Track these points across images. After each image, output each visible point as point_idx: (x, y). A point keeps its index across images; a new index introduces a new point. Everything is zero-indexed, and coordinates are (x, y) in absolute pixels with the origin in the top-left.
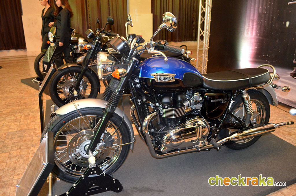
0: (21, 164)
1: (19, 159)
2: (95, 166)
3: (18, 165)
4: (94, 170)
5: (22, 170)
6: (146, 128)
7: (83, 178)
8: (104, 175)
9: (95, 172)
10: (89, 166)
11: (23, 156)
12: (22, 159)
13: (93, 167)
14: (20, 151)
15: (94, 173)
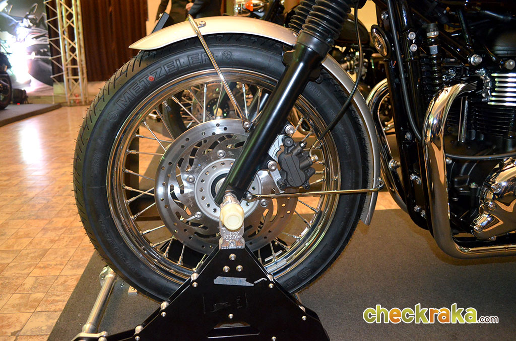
0: (63, 245)
1: (63, 235)
2: (240, 247)
3: (55, 246)
4: (236, 259)
5: (59, 259)
6: (435, 139)
7: (195, 284)
8: (271, 285)
9: (239, 268)
10: (221, 241)
11: (75, 230)
12: (69, 236)
13: (232, 246)
14: (74, 220)
15: (237, 271)
